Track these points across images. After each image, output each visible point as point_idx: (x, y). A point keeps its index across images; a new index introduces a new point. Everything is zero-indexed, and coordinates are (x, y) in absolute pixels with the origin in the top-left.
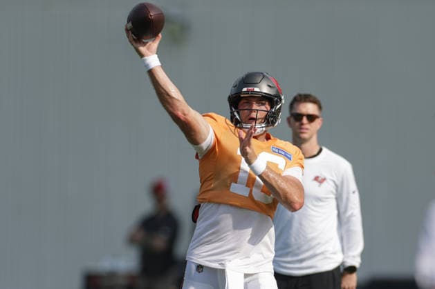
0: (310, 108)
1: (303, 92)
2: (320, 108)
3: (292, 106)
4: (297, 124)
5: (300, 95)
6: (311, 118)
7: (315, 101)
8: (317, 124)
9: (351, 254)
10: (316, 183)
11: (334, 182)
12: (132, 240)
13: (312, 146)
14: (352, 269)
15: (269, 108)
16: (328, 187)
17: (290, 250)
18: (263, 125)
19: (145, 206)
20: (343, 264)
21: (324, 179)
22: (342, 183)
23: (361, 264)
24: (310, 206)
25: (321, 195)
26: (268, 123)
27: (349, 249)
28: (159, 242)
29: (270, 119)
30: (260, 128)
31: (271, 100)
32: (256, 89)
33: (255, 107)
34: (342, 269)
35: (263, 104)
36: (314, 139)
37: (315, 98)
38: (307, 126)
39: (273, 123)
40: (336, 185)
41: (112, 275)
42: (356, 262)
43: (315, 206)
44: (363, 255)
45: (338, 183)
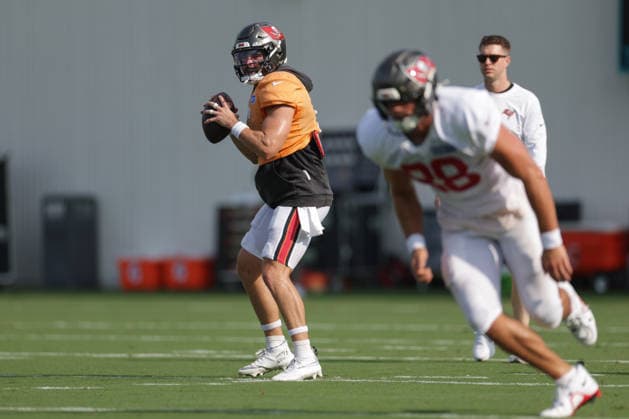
6: (496, 58)
10: (506, 117)
13: (503, 82)
21: (513, 112)
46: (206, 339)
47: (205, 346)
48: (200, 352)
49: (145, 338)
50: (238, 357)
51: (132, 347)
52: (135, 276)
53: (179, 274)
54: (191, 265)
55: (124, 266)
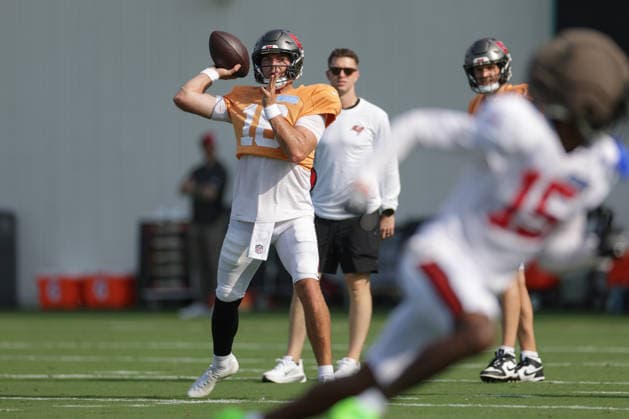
0: (347, 62)
1: (340, 47)
2: (357, 61)
3: (330, 60)
4: (336, 77)
5: (337, 50)
6: (349, 72)
7: (352, 56)
8: (354, 77)
9: (388, 197)
10: (355, 133)
11: (371, 130)
12: (184, 191)
13: (351, 97)
14: (389, 212)
15: (288, 63)
16: (366, 135)
17: (332, 196)
18: (284, 79)
19: (195, 158)
20: (381, 207)
21: (362, 128)
22: (379, 131)
23: (398, 207)
24: (349, 154)
25: (359, 143)
26: (288, 77)
27: (386, 193)
28: (209, 192)
29: (291, 74)
30: (280, 82)
31: (289, 55)
32: (275, 47)
33: (275, 63)
34: (381, 212)
35: (282, 60)
36: (352, 91)
37: (352, 52)
38: (345, 80)
39: (293, 77)
40: (374, 134)
41: (167, 223)
42: (393, 205)
43: (353, 153)
44: (400, 198)
45: (375, 132)
46: (129, 359)
47: (128, 366)
48: (122, 372)
49: (65, 359)
50: (162, 377)
51: (52, 368)
52: (54, 295)
53: (100, 292)
54: (112, 282)
55: (43, 284)
